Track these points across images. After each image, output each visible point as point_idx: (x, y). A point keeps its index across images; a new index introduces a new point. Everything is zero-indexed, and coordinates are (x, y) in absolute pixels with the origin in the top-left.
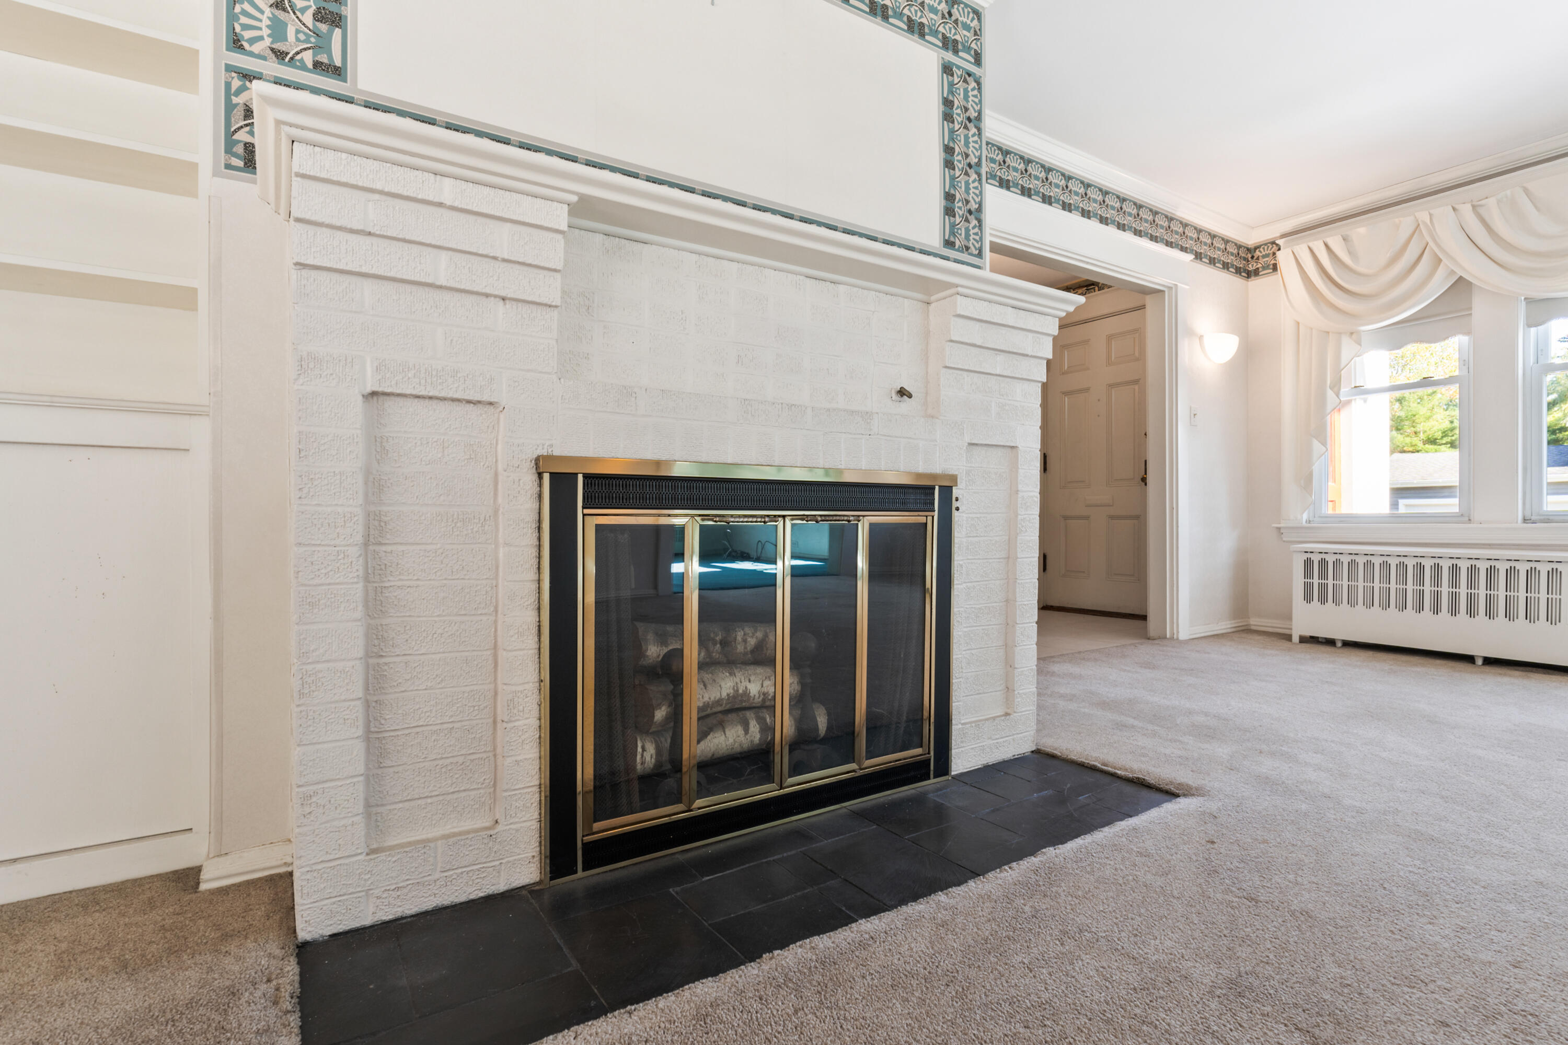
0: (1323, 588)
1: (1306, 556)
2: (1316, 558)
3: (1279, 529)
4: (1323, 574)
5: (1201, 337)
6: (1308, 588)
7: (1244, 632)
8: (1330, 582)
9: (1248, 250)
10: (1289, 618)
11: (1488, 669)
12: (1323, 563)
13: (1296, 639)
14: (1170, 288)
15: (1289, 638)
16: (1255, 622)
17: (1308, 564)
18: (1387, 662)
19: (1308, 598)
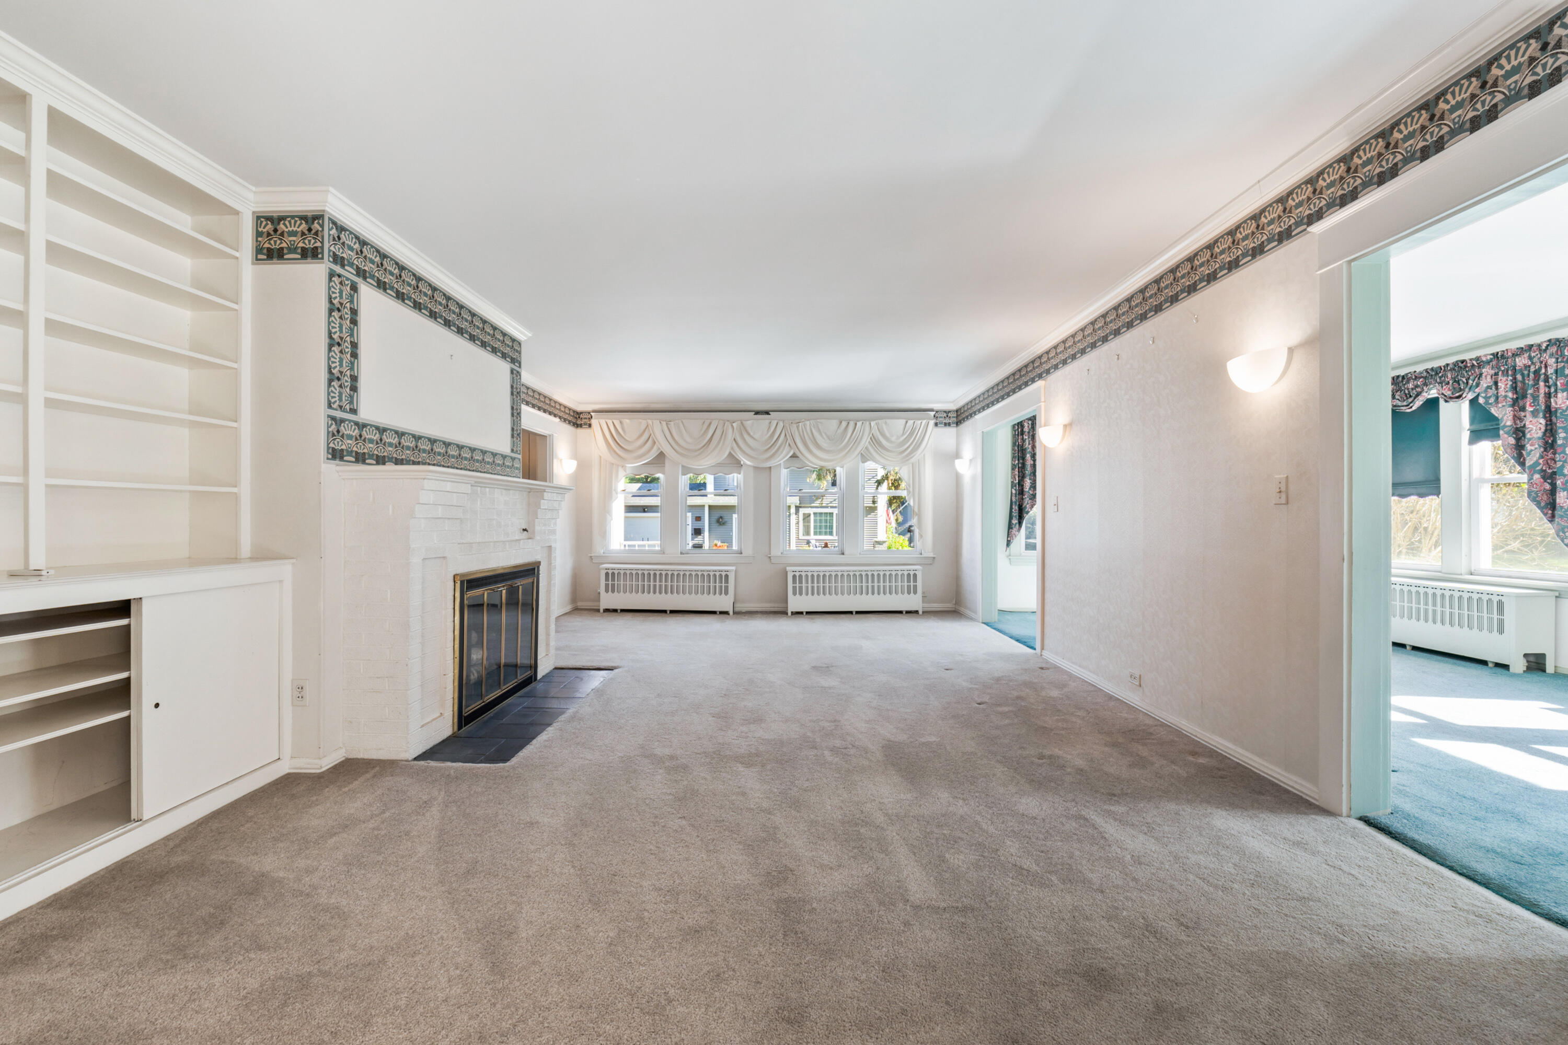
0: (613, 585)
1: (606, 571)
2: (610, 572)
3: (591, 557)
4: (613, 580)
5: (561, 460)
6: (607, 586)
7: (576, 610)
8: (616, 583)
9: (577, 413)
10: (599, 600)
11: (671, 615)
12: (613, 574)
13: (602, 611)
14: (550, 435)
15: (598, 611)
16: (580, 604)
17: (607, 574)
18: (640, 617)
19: (607, 591)
